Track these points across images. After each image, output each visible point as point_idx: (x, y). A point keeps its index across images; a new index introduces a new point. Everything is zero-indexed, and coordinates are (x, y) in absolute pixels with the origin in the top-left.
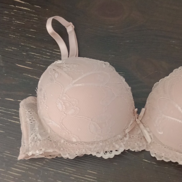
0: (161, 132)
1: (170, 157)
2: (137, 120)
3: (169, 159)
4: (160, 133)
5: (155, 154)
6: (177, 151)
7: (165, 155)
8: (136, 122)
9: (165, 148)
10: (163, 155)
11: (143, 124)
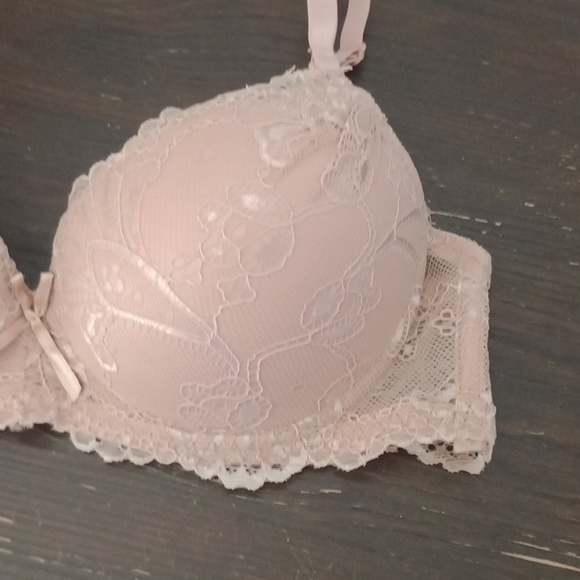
0: (111, 366)
1: (150, 449)
2: (28, 313)
3: (149, 455)
4: (107, 367)
5: (98, 440)
6: (172, 427)
7: (132, 441)
8: (26, 320)
9: (131, 416)
10: (127, 440)
11: (49, 329)
